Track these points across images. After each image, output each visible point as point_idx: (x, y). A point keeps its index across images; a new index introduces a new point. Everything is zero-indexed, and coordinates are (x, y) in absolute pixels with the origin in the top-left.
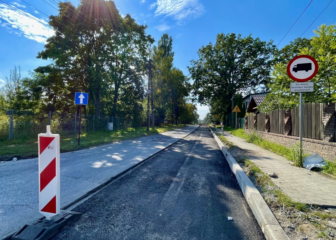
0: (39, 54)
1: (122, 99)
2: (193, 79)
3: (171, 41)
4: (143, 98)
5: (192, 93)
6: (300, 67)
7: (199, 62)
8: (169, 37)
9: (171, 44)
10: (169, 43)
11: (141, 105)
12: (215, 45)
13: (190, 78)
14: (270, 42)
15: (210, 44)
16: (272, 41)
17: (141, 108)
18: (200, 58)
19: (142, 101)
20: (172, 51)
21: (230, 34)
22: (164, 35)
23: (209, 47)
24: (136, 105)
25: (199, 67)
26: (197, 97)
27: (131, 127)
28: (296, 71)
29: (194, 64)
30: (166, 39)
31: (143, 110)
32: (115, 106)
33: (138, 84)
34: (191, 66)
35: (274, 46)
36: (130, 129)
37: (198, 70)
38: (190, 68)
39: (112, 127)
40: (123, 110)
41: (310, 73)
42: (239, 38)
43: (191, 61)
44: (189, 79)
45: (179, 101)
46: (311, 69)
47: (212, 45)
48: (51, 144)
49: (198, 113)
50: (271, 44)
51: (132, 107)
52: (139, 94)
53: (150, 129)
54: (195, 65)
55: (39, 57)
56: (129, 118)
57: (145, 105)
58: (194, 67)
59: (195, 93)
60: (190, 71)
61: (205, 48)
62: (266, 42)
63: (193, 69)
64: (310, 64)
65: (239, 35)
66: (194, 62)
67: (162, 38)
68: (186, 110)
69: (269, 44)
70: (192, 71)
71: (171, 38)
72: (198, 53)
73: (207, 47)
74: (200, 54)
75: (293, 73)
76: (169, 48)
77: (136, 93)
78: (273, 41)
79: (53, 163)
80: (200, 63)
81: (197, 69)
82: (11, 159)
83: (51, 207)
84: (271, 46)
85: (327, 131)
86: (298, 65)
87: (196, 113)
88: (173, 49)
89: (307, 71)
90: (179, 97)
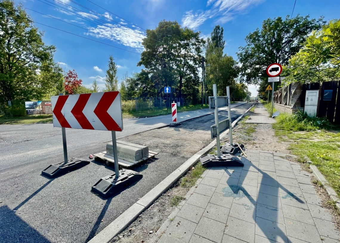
0: (138, 64)
1: (185, 86)
2: (241, 63)
3: (222, 31)
4: (198, 85)
5: (241, 75)
6: (274, 70)
7: (246, 48)
8: (220, 28)
9: (222, 34)
10: (220, 33)
11: (198, 89)
12: (262, 30)
13: (239, 62)
14: (320, 18)
15: (257, 29)
16: (322, 17)
17: (198, 91)
18: (247, 44)
19: (198, 87)
20: (223, 40)
21: (277, 18)
22: (216, 27)
23: (256, 33)
24: (194, 89)
25: (246, 52)
26: (245, 78)
27: (191, 105)
28: (271, 72)
29: (241, 50)
30: (218, 31)
31: (199, 92)
32: (180, 91)
33: (196, 75)
34: (239, 52)
35: (325, 22)
36: (191, 106)
37: (245, 55)
38: (238, 53)
39: (180, 104)
40: (186, 93)
41: (278, 72)
42: (288, 19)
43: (239, 48)
44: (237, 63)
45: (229, 82)
46: (278, 70)
47: (259, 30)
48: (175, 106)
49: (249, 90)
50: (321, 20)
51: (191, 91)
52: (196, 82)
53: (204, 105)
54: (243, 51)
55: (138, 66)
56: (190, 98)
57: (200, 88)
58: (242, 53)
59: (243, 75)
60: (238, 57)
61: (252, 35)
62: (316, 20)
63: (241, 54)
64: (278, 68)
65: (287, 16)
66: (241, 48)
67: (214, 30)
68: (237, 89)
69: (319, 21)
70: (240, 56)
71: (222, 28)
72: (245, 39)
73: (254, 33)
74: (247, 41)
75: (269, 73)
76: (220, 38)
77: (194, 81)
78: (324, 17)
79: (175, 110)
80: (248, 48)
81: (244, 53)
82: (145, 117)
83: (175, 120)
84: (322, 22)
85: (285, 100)
86: (272, 69)
87: (247, 91)
88: (224, 38)
89: (276, 71)
90: (229, 78)
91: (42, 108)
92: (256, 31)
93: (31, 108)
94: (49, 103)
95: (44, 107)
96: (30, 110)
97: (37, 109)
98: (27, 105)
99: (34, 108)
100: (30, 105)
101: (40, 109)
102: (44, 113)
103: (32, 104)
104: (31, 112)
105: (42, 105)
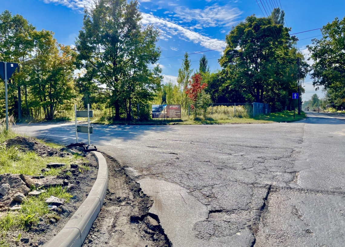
3: (283, 15)
7: (323, 41)
8: (280, 11)
9: (282, 19)
10: (280, 18)
13: (310, 58)
15: (336, 19)
22: (275, 10)
25: (323, 47)
29: (316, 43)
38: (310, 47)
47: (338, 21)
54: (319, 44)
58: (317, 47)
61: (330, 25)
66: (316, 41)
71: (283, 12)
73: (333, 23)
74: (323, 32)
81: (320, 48)
91: (167, 111)
92: (335, 20)
93: (157, 112)
94: (173, 107)
95: (169, 111)
96: (155, 114)
97: (163, 112)
98: (154, 108)
99: (159, 112)
100: (156, 109)
101: (165, 113)
102: (168, 117)
103: (158, 108)
104: (157, 115)
105: (167, 109)
